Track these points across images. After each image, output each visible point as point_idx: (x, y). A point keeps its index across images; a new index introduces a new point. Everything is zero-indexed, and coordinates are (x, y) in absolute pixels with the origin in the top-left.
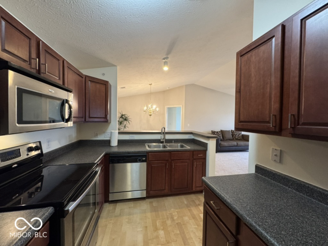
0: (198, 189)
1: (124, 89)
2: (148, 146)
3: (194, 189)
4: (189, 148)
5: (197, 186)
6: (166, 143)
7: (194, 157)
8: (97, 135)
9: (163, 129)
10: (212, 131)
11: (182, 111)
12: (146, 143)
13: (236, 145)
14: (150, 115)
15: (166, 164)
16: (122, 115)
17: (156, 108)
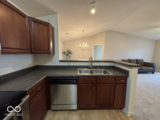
0: (119, 107)
1: (67, 35)
2: (80, 71)
3: (115, 107)
4: (112, 74)
5: (118, 104)
6: (92, 68)
7: (117, 82)
8: (46, 63)
9: (91, 59)
10: (122, 60)
11: (103, 48)
12: (78, 68)
13: (140, 69)
14: (83, 50)
15: (92, 87)
16: (68, 51)
17: (87, 45)
